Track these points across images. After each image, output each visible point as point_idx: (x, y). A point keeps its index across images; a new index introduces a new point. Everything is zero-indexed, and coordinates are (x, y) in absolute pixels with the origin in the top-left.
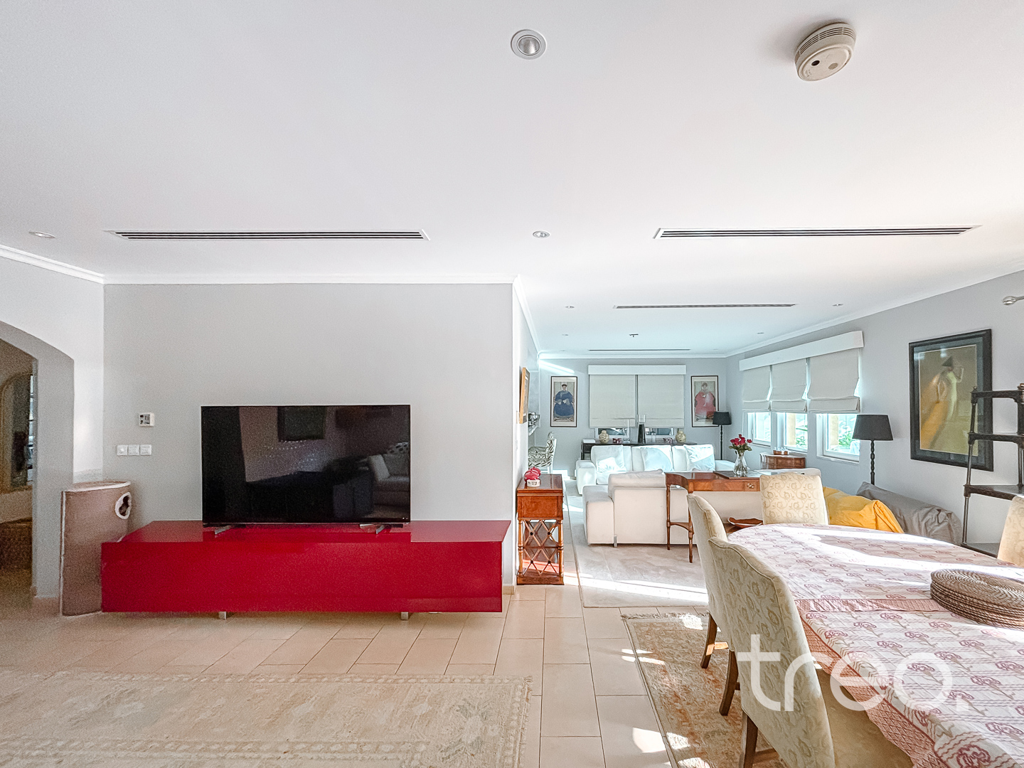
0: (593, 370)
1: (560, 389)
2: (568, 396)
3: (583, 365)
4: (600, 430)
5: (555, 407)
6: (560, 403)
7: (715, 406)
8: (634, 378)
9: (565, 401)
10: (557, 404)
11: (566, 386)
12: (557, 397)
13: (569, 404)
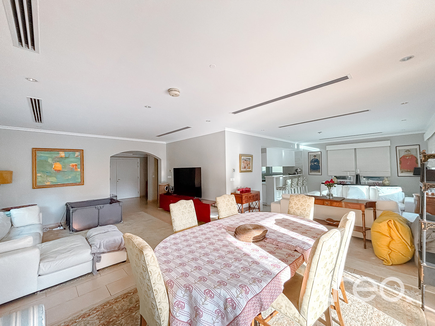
0: (328, 148)
1: (313, 158)
2: (317, 161)
3: (323, 146)
5: (310, 166)
6: (313, 164)
7: (418, 164)
8: (354, 151)
9: (315, 163)
10: (312, 164)
11: (316, 156)
12: (312, 162)
13: (317, 164)
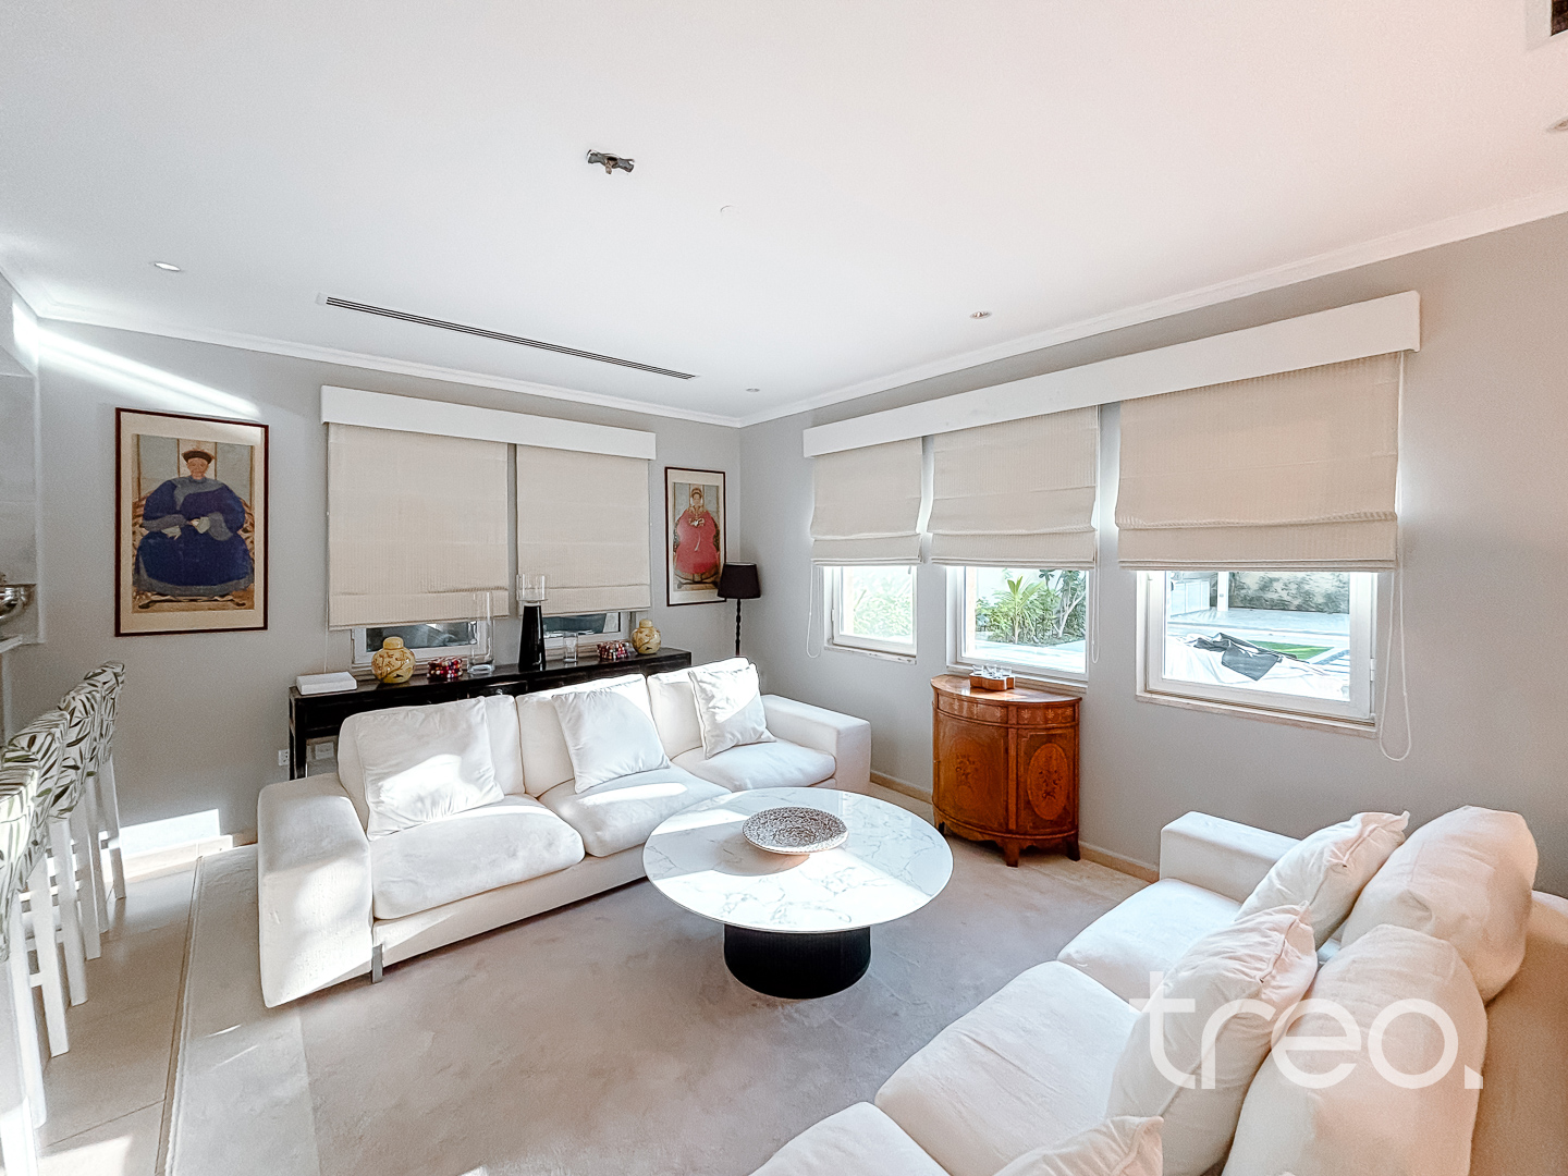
2: (219, 503)
4: (376, 638)
6: (170, 532)
7: (718, 549)
8: (505, 455)
10: (153, 534)
12: (154, 505)
13: (223, 534)
